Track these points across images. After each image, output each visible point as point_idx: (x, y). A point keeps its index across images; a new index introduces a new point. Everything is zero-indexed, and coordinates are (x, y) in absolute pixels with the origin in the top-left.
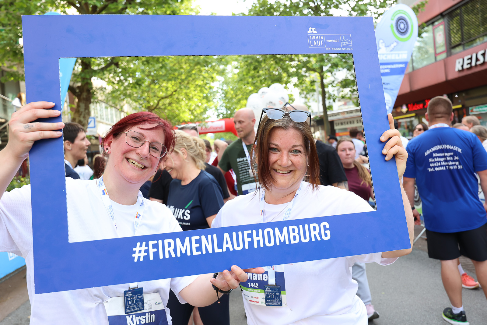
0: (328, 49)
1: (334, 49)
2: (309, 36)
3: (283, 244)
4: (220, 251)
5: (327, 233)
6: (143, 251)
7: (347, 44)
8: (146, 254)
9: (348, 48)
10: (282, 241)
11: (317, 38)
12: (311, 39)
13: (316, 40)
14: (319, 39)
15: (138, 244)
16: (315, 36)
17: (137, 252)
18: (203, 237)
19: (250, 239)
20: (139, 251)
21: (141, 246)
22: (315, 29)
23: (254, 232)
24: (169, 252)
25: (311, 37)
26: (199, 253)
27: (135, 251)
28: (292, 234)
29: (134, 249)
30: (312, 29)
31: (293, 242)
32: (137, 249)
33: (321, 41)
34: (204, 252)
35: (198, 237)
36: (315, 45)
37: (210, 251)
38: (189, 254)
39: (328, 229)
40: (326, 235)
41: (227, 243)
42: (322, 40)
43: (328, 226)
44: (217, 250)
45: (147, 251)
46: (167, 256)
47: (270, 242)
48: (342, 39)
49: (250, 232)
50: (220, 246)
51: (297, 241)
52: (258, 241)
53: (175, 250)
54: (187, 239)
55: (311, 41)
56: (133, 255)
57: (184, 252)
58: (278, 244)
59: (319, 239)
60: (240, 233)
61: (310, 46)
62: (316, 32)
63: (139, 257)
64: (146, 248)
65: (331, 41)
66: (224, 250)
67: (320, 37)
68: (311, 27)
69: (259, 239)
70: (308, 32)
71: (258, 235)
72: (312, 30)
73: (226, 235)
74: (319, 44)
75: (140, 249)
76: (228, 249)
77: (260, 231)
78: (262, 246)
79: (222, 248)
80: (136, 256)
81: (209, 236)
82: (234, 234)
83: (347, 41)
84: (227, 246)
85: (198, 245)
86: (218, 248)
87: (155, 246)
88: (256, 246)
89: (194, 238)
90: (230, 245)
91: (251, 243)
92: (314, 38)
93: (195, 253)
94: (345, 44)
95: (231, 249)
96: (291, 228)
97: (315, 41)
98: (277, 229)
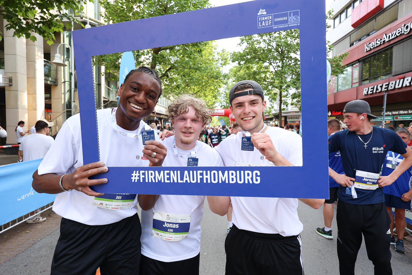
0: (275, 28)
1: (281, 27)
2: (259, 17)
3: (224, 182)
4: (182, 182)
5: (257, 179)
6: (137, 176)
7: (295, 20)
8: (138, 178)
9: (295, 23)
10: (224, 180)
11: (266, 18)
12: (261, 20)
13: (265, 21)
14: (268, 19)
15: (135, 172)
16: (264, 17)
17: (134, 176)
18: (172, 172)
19: (201, 177)
20: (135, 176)
21: (136, 173)
22: (265, 10)
23: (204, 172)
24: (151, 178)
25: (261, 18)
26: (169, 181)
27: (133, 176)
28: (231, 177)
29: (132, 175)
30: (262, 10)
31: (231, 182)
32: (134, 175)
33: (270, 21)
34: (172, 181)
35: (168, 172)
36: (264, 25)
37: (176, 181)
38: (163, 181)
39: (258, 176)
40: (257, 180)
41: (186, 177)
42: (270, 19)
43: (259, 174)
44: (180, 181)
45: (139, 176)
46: (150, 181)
47: (215, 180)
48: (290, 16)
49: (201, 172)
50: (182, 179)
51: (234, 182)
52: (207, 179)
53: (155, 178)
54: (162, 172)
55: (260, 22)
56: (132, 178)
57: (160, 180)
58: (220, 182)
59: (251, 182)
60: (195, 172)
61: (259, 27)
62: (265, 13)
63: (135, 180)
64: (139, 175)
65: (279, 19)
66: (184, 182)
67: (269, 17)
68: (261, 9)
69: (208, 177)
70: (258, 14)
71: (207, 175)
72: (262, 12)
73: (186, 172)
74: (267, 24)
75: (136, 175)
76: (186, 181)
77: (209, 172)
78: (209, 182)
79: (183, 180)
80: (133, 178)
81: (175, 172)
82: (191, 172)
83: (295, 17)
84: (186, 179)
85: (168, 176)
86: (181, 180)
87: (144, 174)
88: (205, 182)
89: (166, 172)
90: (188, 179)
91: (202, 179)
92: (263, 19)
93: (166, 181)
94: (292, 21)
95: (189, 182)
96: (230, 172)
97: (263, 22)
98: (220, 172)
